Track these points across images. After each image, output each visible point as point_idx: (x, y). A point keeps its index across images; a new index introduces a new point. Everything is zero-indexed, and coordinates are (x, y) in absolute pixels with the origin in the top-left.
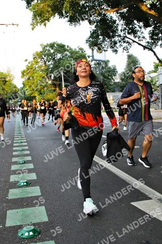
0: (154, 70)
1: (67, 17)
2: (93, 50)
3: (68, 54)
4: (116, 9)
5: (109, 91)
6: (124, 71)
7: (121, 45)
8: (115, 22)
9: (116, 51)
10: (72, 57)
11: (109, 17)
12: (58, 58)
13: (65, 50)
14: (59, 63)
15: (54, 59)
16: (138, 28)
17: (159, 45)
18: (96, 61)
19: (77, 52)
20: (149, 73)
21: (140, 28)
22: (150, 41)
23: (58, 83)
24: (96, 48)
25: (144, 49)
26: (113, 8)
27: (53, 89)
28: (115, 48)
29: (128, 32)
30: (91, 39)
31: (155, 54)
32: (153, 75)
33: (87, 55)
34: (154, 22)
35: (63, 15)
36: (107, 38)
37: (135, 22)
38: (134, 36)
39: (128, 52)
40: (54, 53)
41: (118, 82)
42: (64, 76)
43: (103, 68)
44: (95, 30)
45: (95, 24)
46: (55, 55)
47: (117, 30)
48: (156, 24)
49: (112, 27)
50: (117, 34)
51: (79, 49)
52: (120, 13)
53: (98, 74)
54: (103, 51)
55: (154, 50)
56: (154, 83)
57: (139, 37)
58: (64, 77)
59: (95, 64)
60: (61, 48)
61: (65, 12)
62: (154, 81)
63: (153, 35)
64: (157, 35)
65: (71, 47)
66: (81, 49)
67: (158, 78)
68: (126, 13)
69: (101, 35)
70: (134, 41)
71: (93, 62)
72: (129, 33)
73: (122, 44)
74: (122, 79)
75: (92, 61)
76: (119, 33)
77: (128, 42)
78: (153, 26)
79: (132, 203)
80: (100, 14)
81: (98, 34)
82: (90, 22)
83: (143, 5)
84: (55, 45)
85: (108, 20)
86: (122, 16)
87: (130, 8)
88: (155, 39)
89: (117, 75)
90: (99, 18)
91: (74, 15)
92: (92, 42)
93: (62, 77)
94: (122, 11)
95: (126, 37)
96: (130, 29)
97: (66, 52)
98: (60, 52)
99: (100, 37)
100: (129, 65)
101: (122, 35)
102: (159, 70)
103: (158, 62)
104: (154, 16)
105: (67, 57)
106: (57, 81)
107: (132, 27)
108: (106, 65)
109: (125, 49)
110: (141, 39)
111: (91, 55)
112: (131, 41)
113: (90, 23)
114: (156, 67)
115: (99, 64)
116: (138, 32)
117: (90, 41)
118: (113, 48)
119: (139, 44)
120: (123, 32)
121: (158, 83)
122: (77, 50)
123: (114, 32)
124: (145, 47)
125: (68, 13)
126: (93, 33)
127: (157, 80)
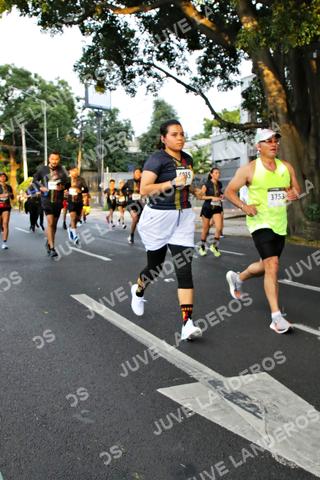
0: (203, 132)
1: (36, 14)
2: (86, 86)
3: (37, 91)
4: (136, 9)
5: (117, 169)
6: (146, 131)
7: (143, 81)
8: (132, 34)
9: (133, 91)
10: (43, 97)
11: (122, 24)
12: (16, 97)
13: (31, 83)
14: (17, 108)
15: (6, 99)
16: (176, 50)
17: (216, 86)
18: (93, 108)
19: (54, 89)
20: (194, 139)
21: (181, 49)
22: (199, 77)
23: (13, 148)
24: (94, 83)
25: (187, 92)
26: (129, 5)
27: (3, 159)
28: (131, 86)
29: (157, 56)
30: (84, 64)
31: (208, 103)
32: (202, 142)
33: (74, 97)
34: (207, 39)
35: (27, 11)
36: (115, 65)
37: (173, 37)
38: (169, 64)
39: (156, 95)
40: (6, 86)
41: (135, 154)
42: (26, 134)
43: (105, 123)
44: (93, 47)
45: (94, 34)
46: (8, 92)
47: (136, 49)
48: (211, 45)
49: (126, 42)
50: (135, 59)
51: (60, 82)
52: (143, 17)
53: (95, 135)
54: (108, 90)
55: (205, 94)
56: (203, 158)
57: (179, 68)
58: (27, 136)
59: (90, 115)
60: (22, 78)
61: (33, 5)
62: (204, 154)
63: (205, 65)
64: (213, 66)
65: (43, 78)
66: (63, 83)
67: (212, 149)
68: (156, 18)
69: (105, 58)
70: (168, 75)
71: (88, 110)
72: (159, 59)
73: (146, 78)
74: (143, 148)
75: (84, 108)
76: (140, 55)
77: (156, 76)
78: (205, 49)
79: (159, 390)
80: (103, 16)
81: (98, 55)
82: (83, 30)
83: (188, 6)
84: (10, 72)
85: (119, 28)
86: (148, 24)
87: (164, 8)
88: (209, 74)
89: (133, 140)
90: (101, 24)
91: (51, 12)
92: (87, 71)
93: (21, 138)
94: (147, 14)
95: (153, 65)
96: (161, 49)
97: (32, 87)
98: (19, 86)
99: (102, 61)
100: (156, 119)
101: (145, 61)
102: (214, 134)
103: (211, 118)
104: (208, 28)
105: (34, 96)
106: (12, 144)
107: (165, 47)
108: (113, 119)
109: (151, 89)
110: (182, 71)
111: (83, 96)
112: (162, 75)
113: (83, 32)
114: (209, 128)
115: (98, 115)
116: (177, 59)
117: (81, 68)
118: (128, 84)
119: (179, 81)
120: (148, 56)
121: (210, 158)
122: (56, 84)
123: (130, 53)
124: (189, 88)
125: (38, 6)
126: (89, 52)
127: (209, 152)
